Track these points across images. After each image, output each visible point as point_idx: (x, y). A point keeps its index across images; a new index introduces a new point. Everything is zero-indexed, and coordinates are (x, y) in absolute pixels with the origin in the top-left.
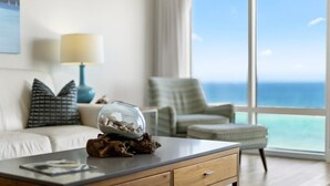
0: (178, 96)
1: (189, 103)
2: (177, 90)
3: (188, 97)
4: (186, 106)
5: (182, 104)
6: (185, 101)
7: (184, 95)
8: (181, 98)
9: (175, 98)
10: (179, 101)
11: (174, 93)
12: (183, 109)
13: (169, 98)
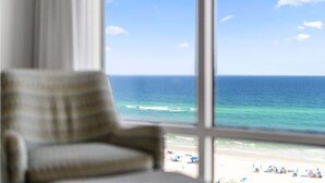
0: (61, 105)
1: (82, 120)
2: (59, 94)
3: (81, 108)
4: (76, 126)
5: (69, 121)
6: (75, 115)
7: (74, 104)
8: (68, 109)
9: (54, 110)
10: (62, 116)
11: (53, 100)
12: (70, 131)
13: (41, 109)
